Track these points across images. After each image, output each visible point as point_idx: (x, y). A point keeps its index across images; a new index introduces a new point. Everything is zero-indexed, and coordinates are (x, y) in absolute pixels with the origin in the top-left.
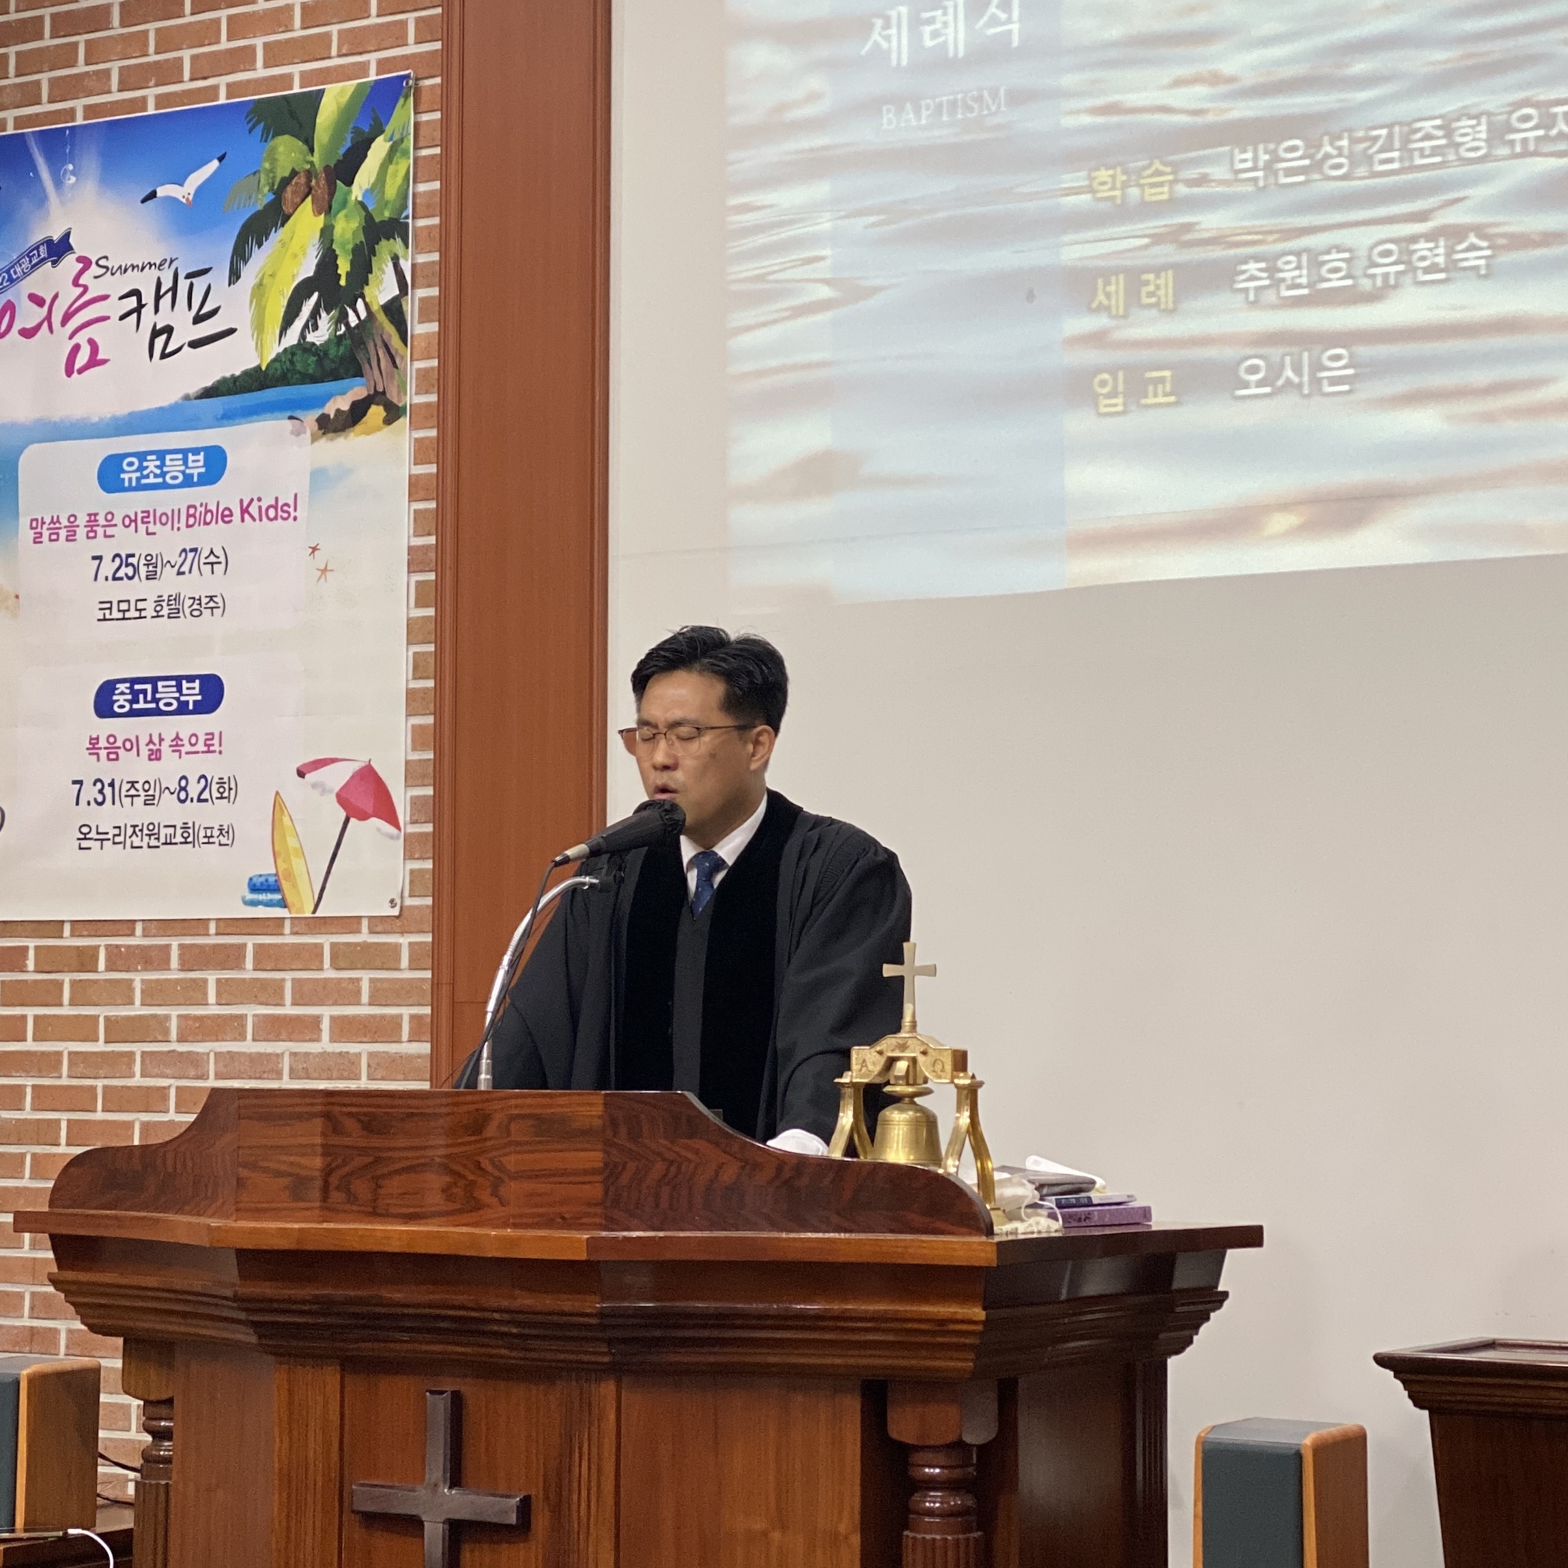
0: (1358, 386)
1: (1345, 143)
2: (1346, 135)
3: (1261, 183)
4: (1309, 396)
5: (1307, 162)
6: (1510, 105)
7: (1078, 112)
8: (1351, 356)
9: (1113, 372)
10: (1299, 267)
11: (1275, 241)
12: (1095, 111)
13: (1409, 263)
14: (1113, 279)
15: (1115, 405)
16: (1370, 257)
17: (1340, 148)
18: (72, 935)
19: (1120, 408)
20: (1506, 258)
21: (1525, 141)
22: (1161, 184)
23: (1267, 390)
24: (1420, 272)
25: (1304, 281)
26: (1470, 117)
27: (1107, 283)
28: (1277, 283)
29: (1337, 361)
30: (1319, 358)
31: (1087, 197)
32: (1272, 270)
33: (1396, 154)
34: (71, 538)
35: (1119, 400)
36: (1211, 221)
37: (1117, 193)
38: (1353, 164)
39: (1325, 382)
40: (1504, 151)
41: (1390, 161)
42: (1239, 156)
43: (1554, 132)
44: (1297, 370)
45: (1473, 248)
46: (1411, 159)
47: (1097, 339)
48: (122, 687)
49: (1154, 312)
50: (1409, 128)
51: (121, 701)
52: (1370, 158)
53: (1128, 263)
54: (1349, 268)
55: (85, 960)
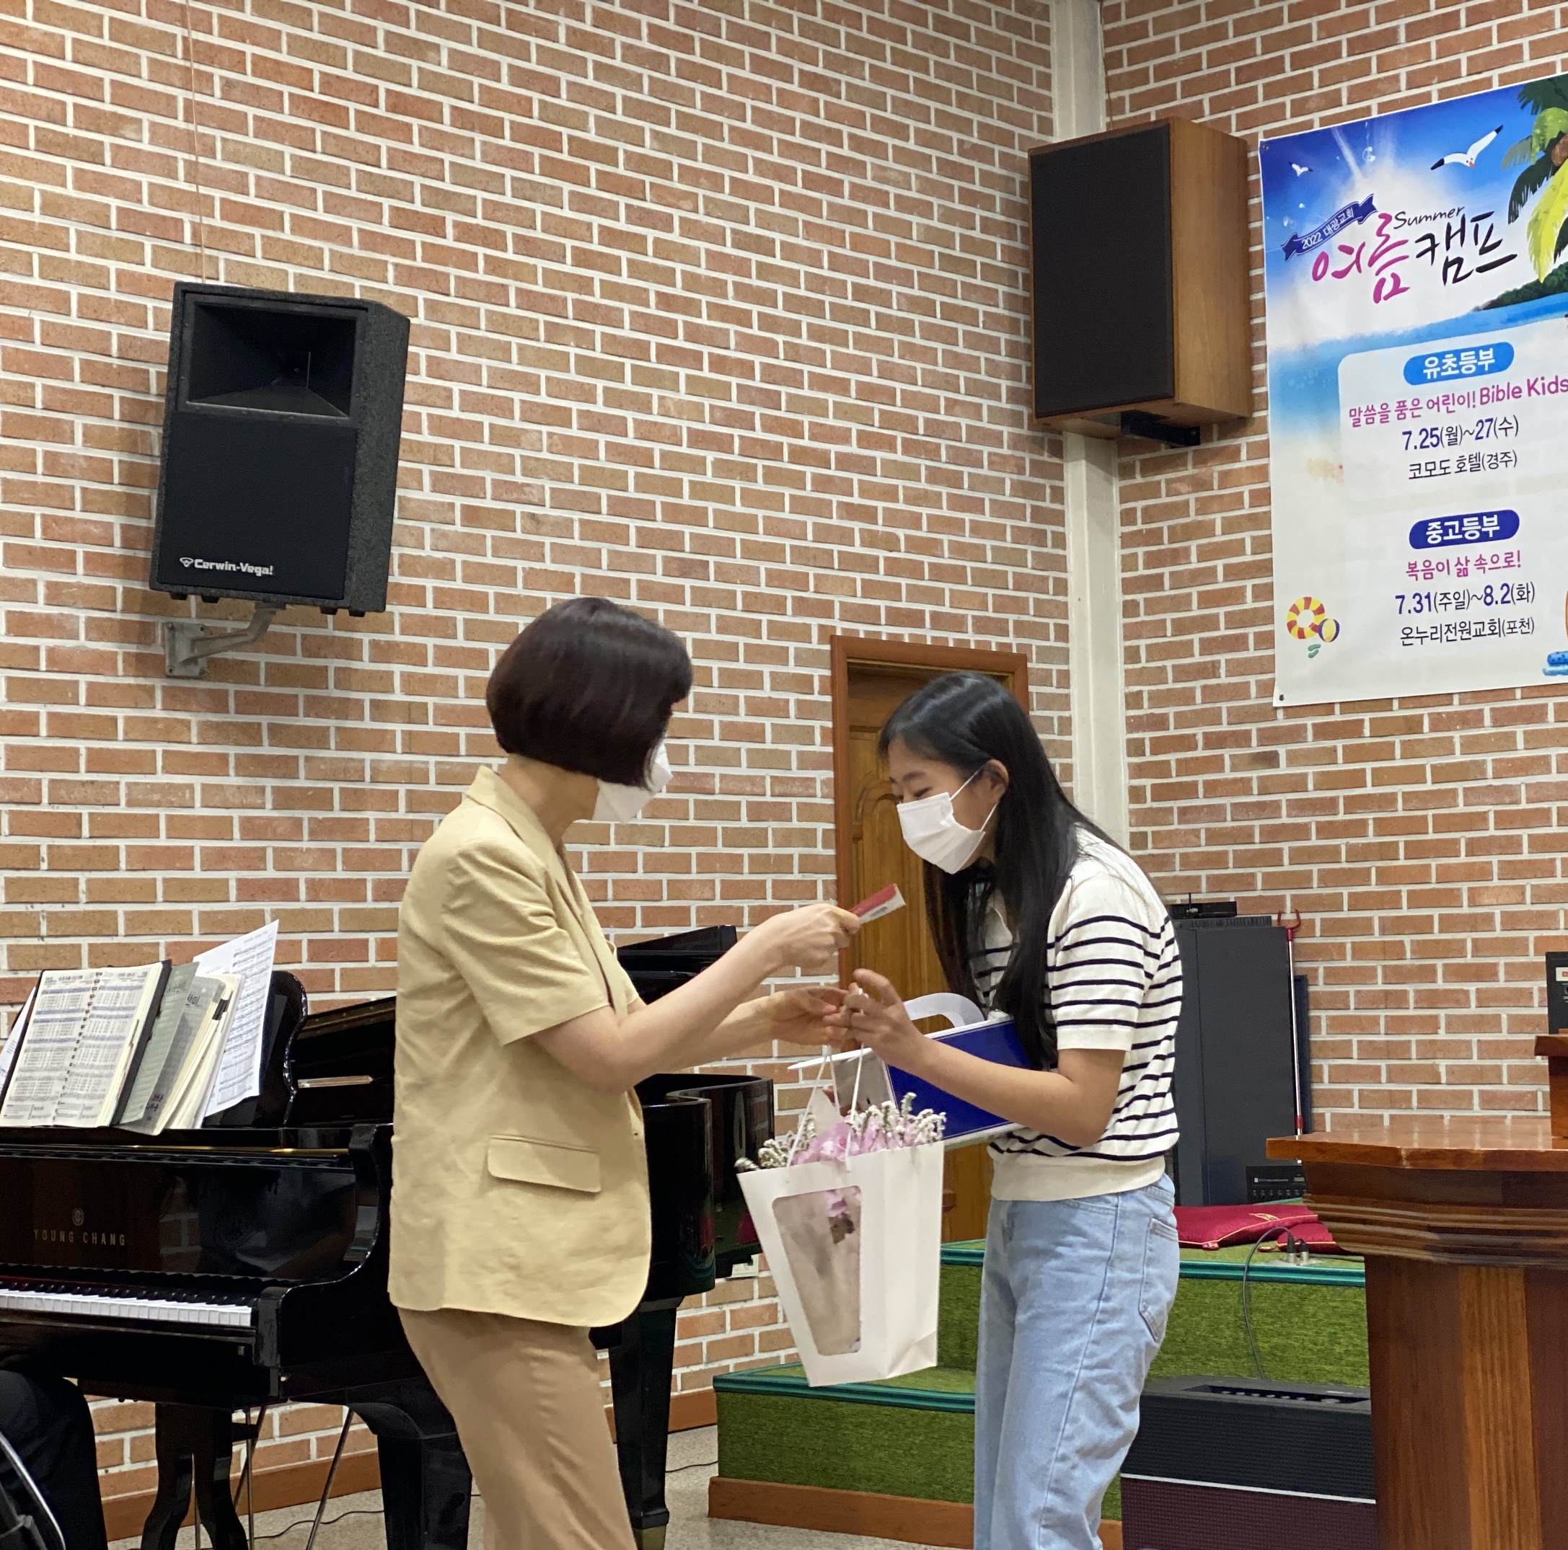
18: (1400, 708)
34: (1384, 419)
48: (1434, 525)
51: (1434, 534)
55: (1413, 725)
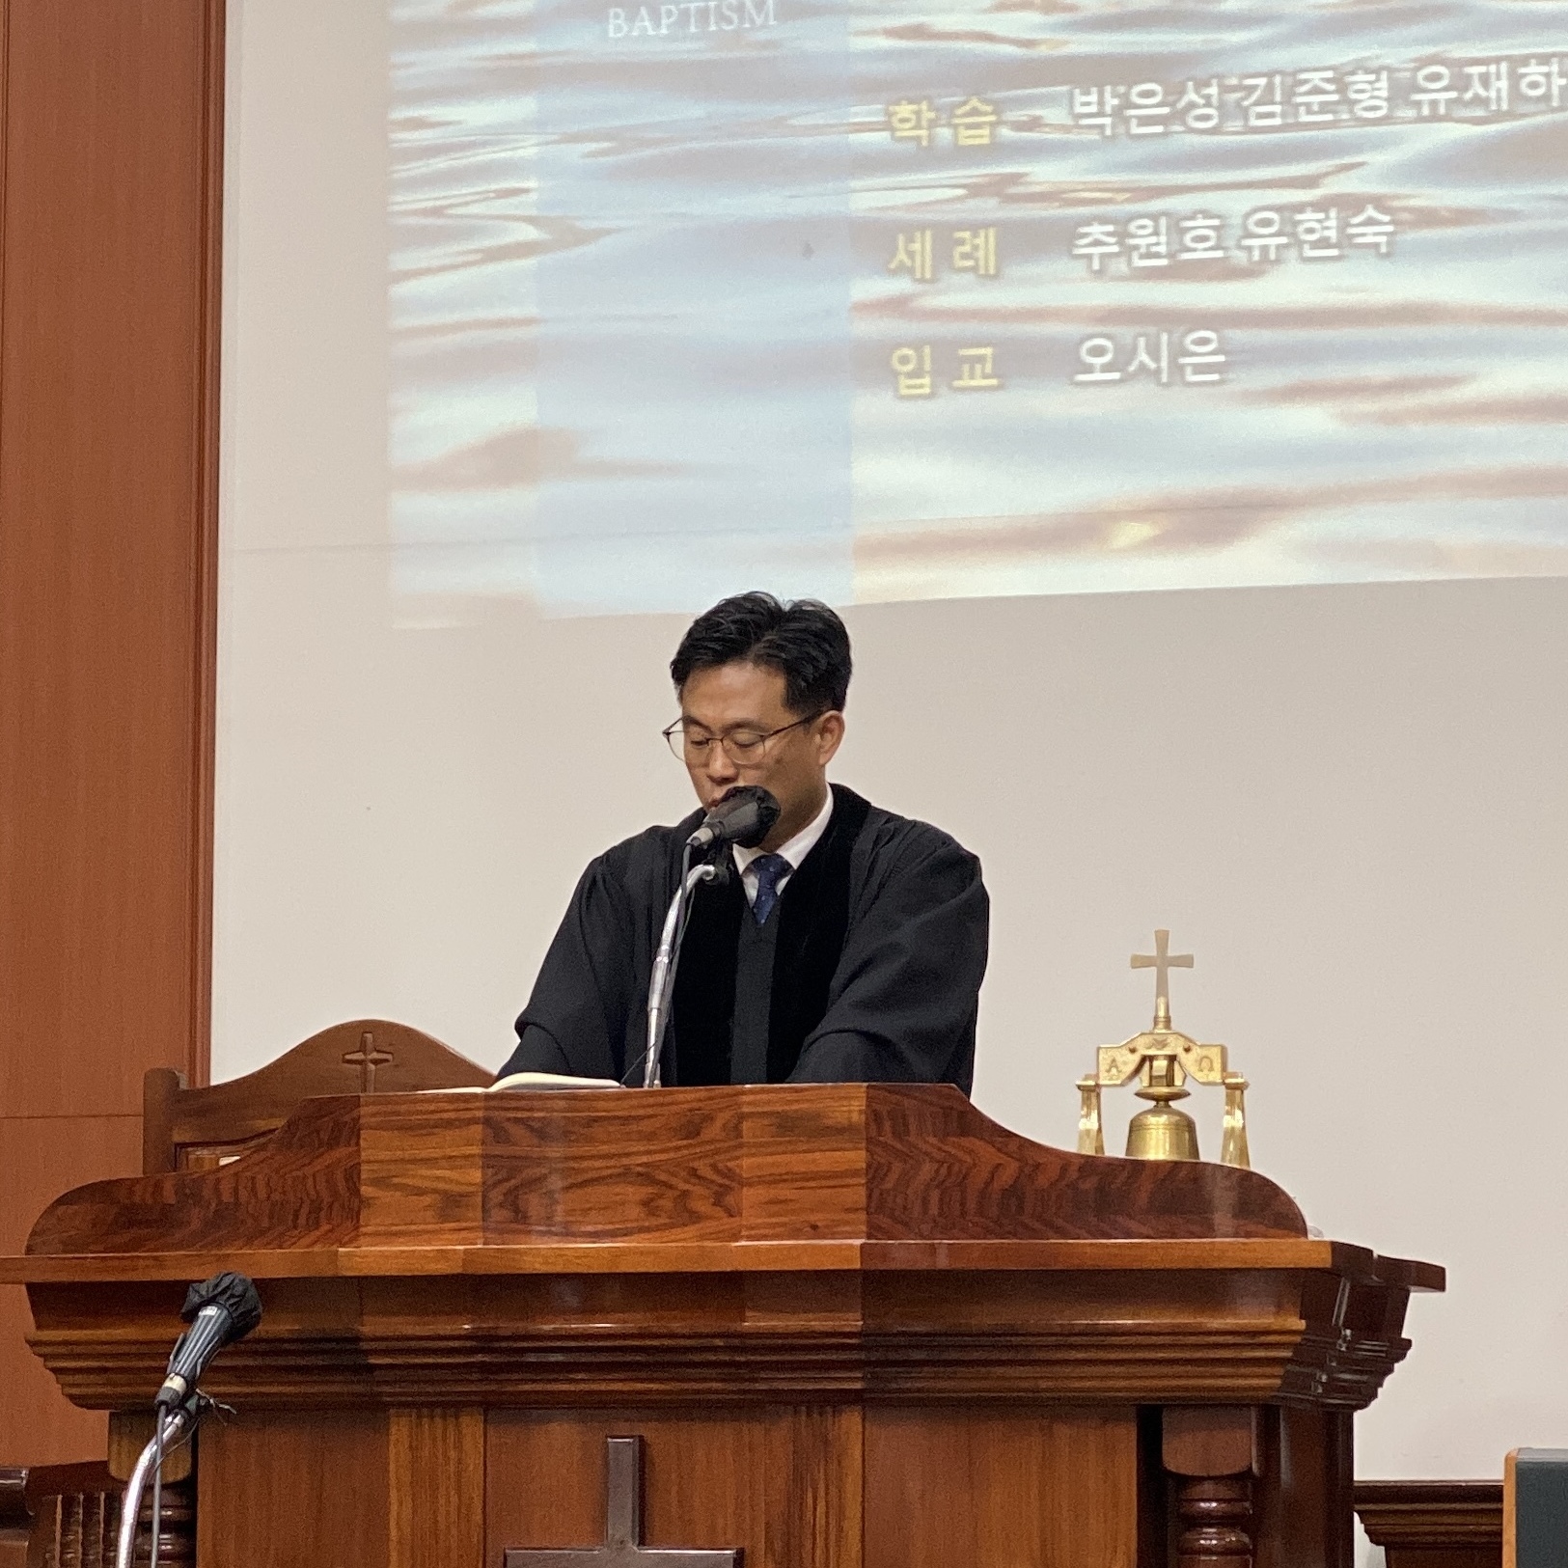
0: (1231, 376)
1: (1213, 90)
2: (1214, 82)
3: (1108, 132)
4: (1167, 385)
5: (1165, 110)
6: (1415, 60)
7: (872, 32)
8: (1220, 340)
9: (917, 345)
10: (1156, 233)
11: (1127, 200)
12: (891, 33)
13: (1293, 235)
14: (918, 235)
15: (921, 386)
16: (1245, 227)
17: (1208, 97)
19: (927, 391)
20: (1411, 236)
21: (1434, 104)
22: (978, 126)
23: (1116, 376)
24: (1306, 247)
25: (1162, 249)
26: (1368, 71)
27: (910, 240)
28: (1128, 251)
29: (1203, 348)
30: (1181, 343)
31: (886, 135)
32: (1122, 236)
33: (1277, 109)
35: (926, 381)
36: (1044, 173)
37: (923, 133)
38: (1224, 116)
39: (1189, 370)
40: (1411, 113)
41: (1271, 115)
42: (1079, 98)
43: (1468, 95)
44: (1154, 354)
45: (1370, 222)
46: (1296, 114)
47: (897, 306)
49: (970, 277)
50: (1293, 80)
52: (1245, 113)
53: (938, 217)
54: (1219, 238)
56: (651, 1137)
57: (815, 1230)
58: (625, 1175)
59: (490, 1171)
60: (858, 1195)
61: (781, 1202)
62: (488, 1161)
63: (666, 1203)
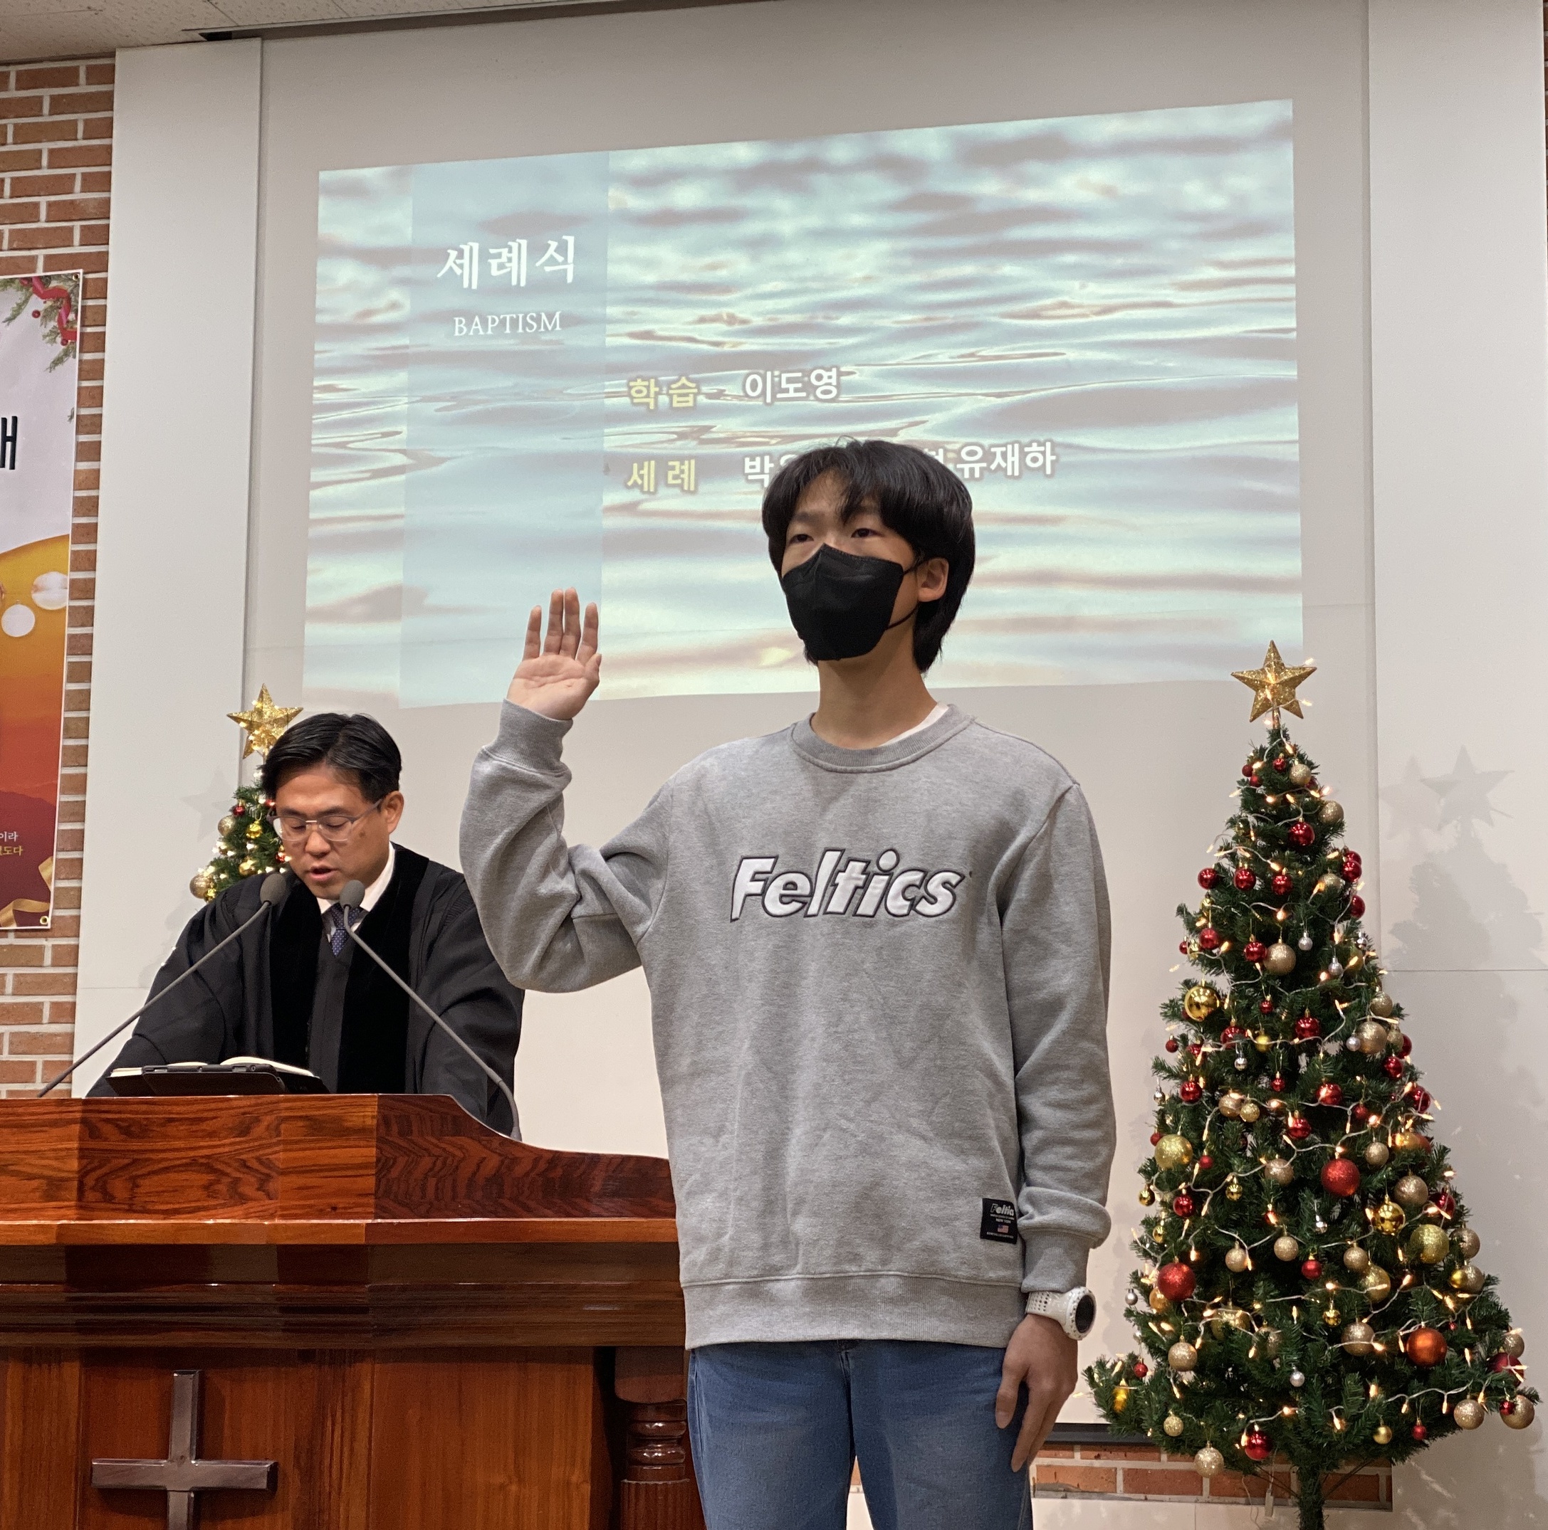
56: (211, 1135)
57: (334, 1211)
58: (193, 1164)
59: (85, 1161)
60: (370, 1182)
61: (308, 1188)
62: (83, 1153)
63: (222, 1188)
